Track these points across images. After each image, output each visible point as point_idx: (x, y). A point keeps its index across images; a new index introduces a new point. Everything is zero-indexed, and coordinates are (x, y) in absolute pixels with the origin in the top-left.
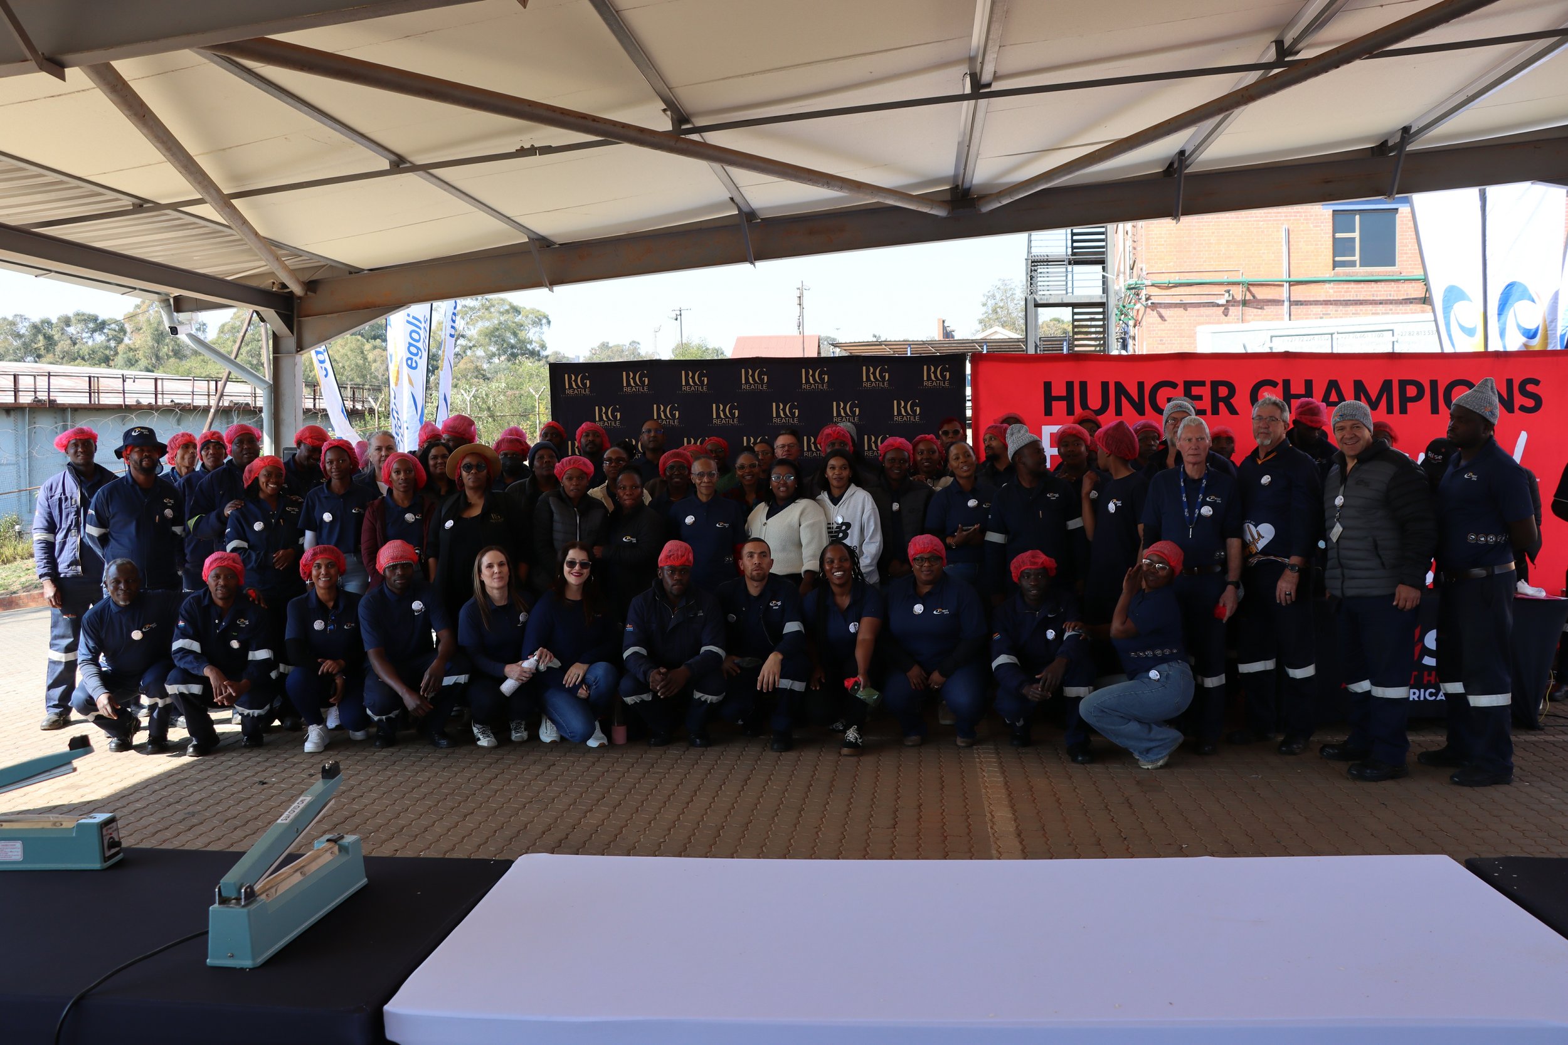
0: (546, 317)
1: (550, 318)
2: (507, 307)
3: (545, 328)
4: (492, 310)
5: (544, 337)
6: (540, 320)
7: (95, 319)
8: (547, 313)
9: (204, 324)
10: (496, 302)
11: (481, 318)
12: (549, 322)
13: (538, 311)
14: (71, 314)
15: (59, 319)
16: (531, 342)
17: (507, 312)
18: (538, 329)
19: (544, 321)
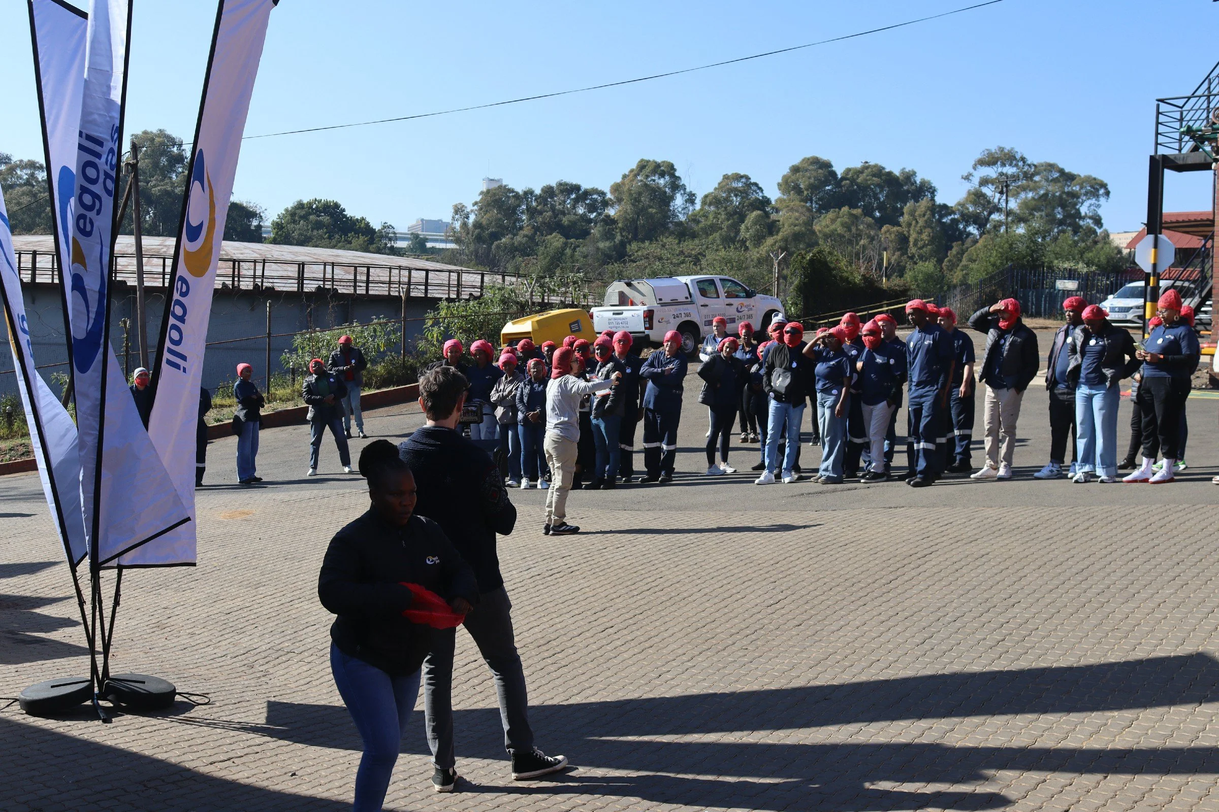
0: (1104, 186)
1: (1110, 188)
2: (1056, 175)
3: (1102, 200)
4: (1037, 178)
5: (1100, 212)
6: (1098, 190)
7: (577, 188)
8: (1105, 181)
9: (694, 195)
10: (1044, 168)
11: (1024, 189)
12: (1107, 193)
13: (1095, 179)
14: (554, 184)
15: (542, 190)
16: (1083, 218)
17: (1055, 180)
18: (1093, 201)
19: (1102, 191)
